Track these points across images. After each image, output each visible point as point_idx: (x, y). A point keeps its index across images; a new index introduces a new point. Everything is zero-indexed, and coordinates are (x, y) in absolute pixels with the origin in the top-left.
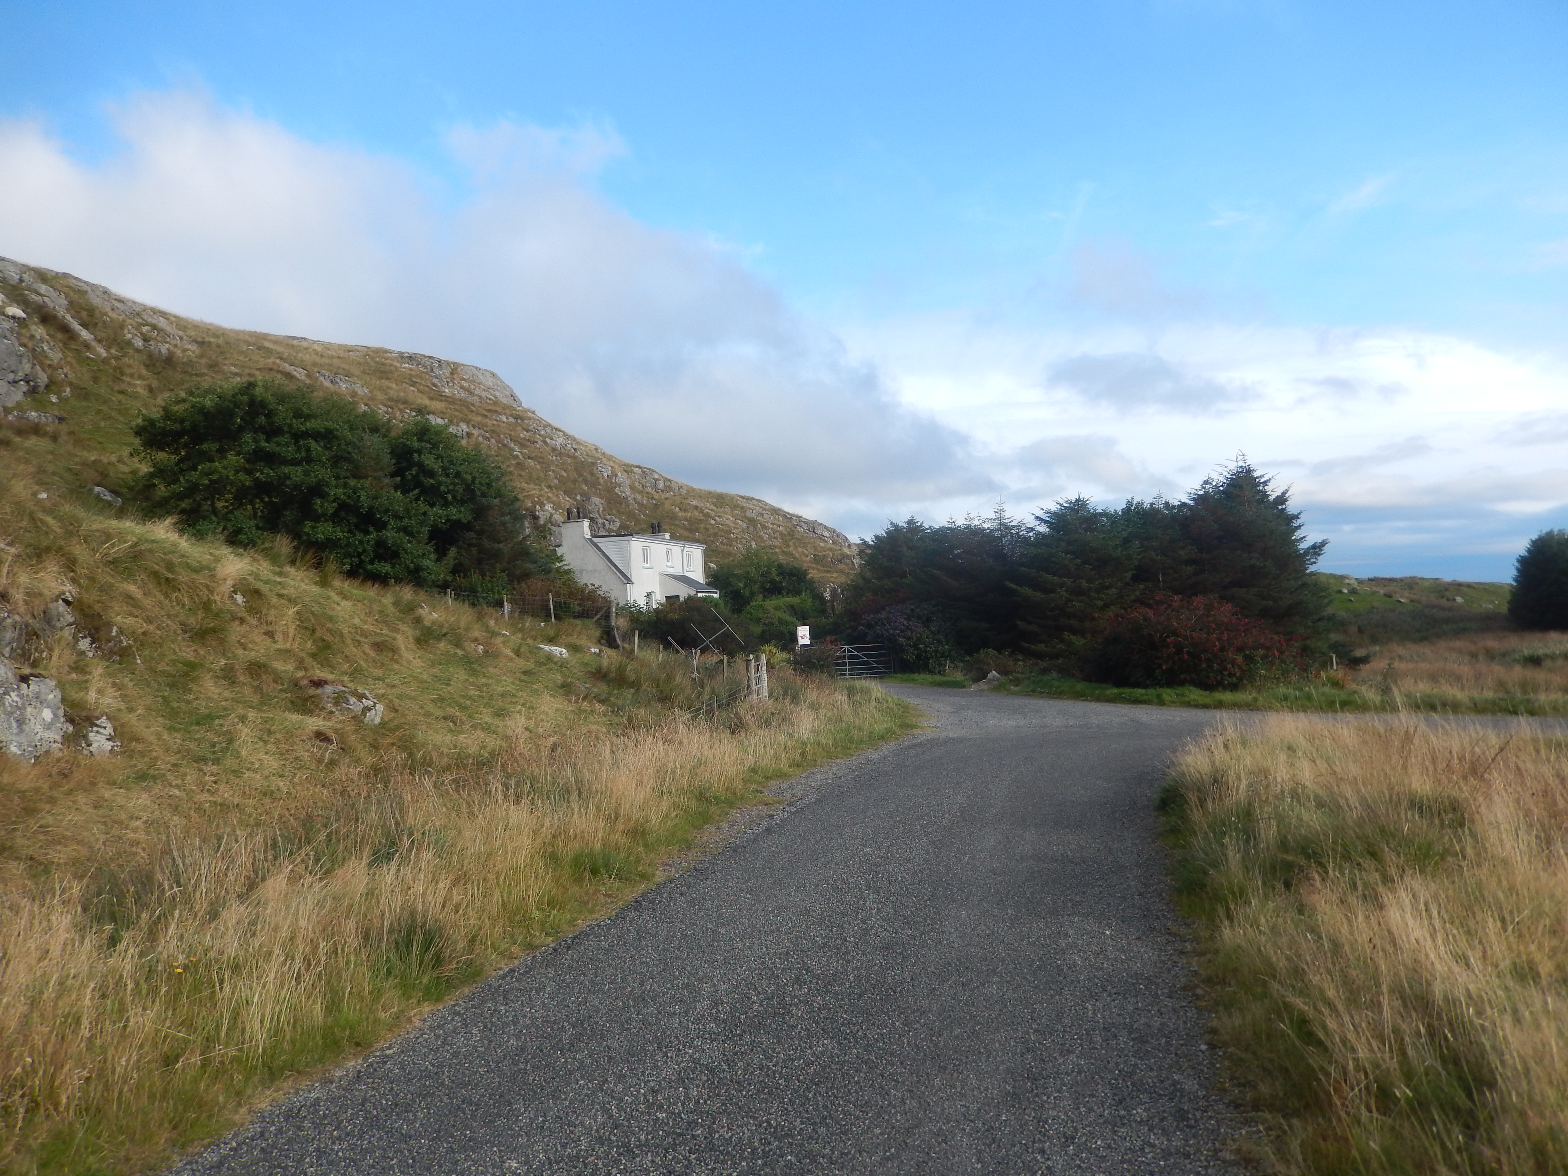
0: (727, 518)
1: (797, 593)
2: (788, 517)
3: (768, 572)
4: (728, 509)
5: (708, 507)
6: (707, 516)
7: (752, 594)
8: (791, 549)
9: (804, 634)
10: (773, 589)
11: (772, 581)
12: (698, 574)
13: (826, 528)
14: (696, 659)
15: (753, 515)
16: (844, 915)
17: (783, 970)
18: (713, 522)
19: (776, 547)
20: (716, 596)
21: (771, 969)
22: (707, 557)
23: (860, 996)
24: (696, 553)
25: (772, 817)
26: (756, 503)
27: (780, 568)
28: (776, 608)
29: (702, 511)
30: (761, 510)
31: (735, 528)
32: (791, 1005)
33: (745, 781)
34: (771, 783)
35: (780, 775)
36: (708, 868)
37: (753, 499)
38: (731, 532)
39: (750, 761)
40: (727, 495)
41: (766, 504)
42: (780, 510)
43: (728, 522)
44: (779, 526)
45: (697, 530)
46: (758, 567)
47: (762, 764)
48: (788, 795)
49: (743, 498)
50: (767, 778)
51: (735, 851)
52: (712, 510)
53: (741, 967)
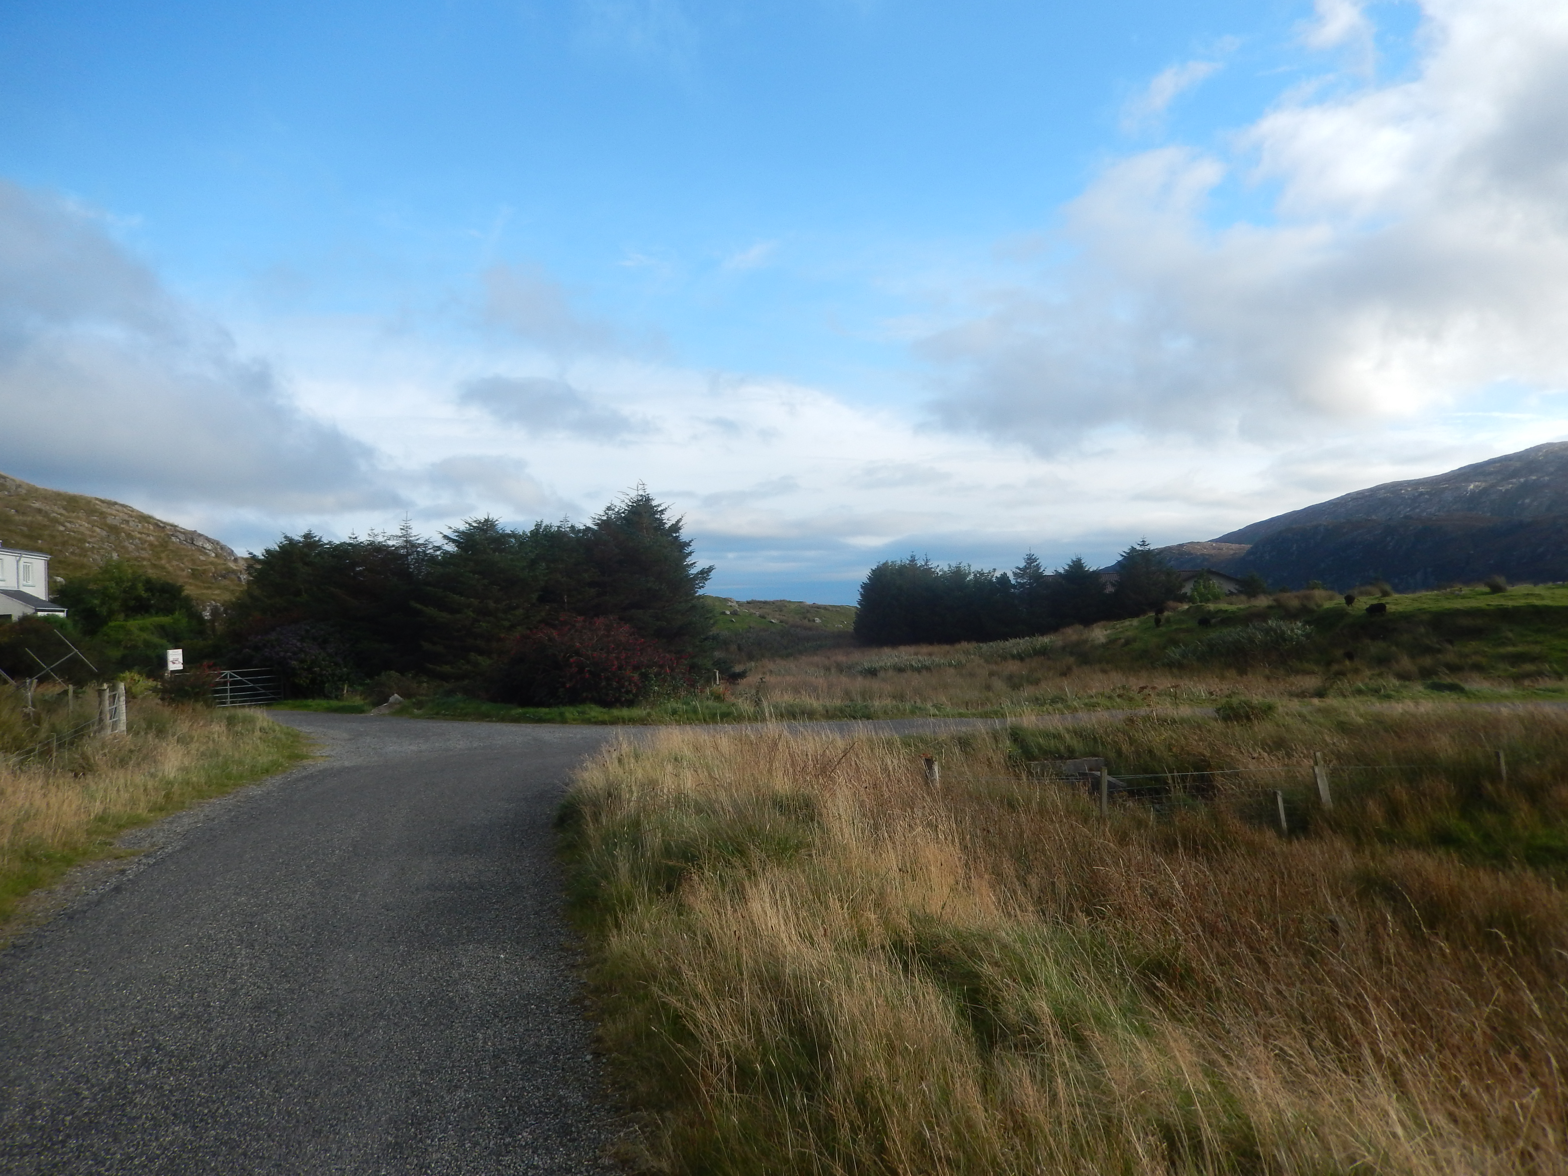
0: (82, 525)
1: (169, 611)
2: (160, 526)
3: (133, 587)
4: (82, 514)
5: (56, 511)
6: (55, 521)
7: (111, 613)
8: (163, 562)
9: (175, 659)
10: (139, 607)
11: (138, 598)
12: (38, 589)
13: (208, 540)
14: (31, 690)
15: (116, 522)
16: (208, 977)
17: (127, 1053)
18: (61, 528)
19: (144, 559)
20: (62, 615)
21: (110, 1054)
22: (52, 569)
23: (223, 1068)
24: (37, 565)
25: (123, 872)
26: (120, 508)
27: (150, 585)
28: (142, 629)
29: (46, 515)
30: (126, 517)
31: (91, 537)
32: (134, 1093)
33: (89, 833)
34: (125, 833)
35: (136, 822)
36: (32, 942)
37: (116, 503)
38: (85, 541)
39: (97, 808)
40: (82, 498)
41: (133, 510)
42: (150, 517)
43: (82, 529)
44: (148, 535)
45: (40, 537)
46: (119, 581)
47: (113, 810)
48: (146, 845)
49: (103, 501)
50: (120, 827)
51: (71, 918)
52: (61, 514)
53: (70, 1058)
